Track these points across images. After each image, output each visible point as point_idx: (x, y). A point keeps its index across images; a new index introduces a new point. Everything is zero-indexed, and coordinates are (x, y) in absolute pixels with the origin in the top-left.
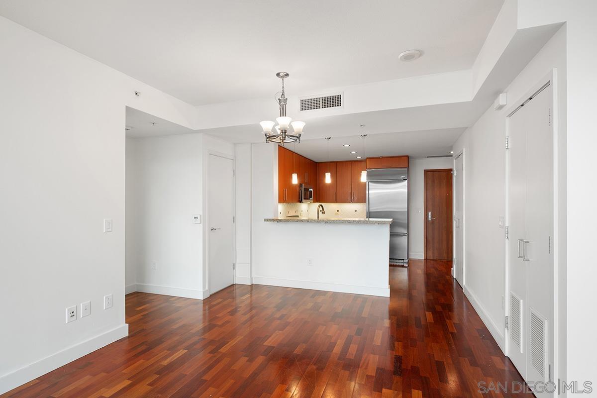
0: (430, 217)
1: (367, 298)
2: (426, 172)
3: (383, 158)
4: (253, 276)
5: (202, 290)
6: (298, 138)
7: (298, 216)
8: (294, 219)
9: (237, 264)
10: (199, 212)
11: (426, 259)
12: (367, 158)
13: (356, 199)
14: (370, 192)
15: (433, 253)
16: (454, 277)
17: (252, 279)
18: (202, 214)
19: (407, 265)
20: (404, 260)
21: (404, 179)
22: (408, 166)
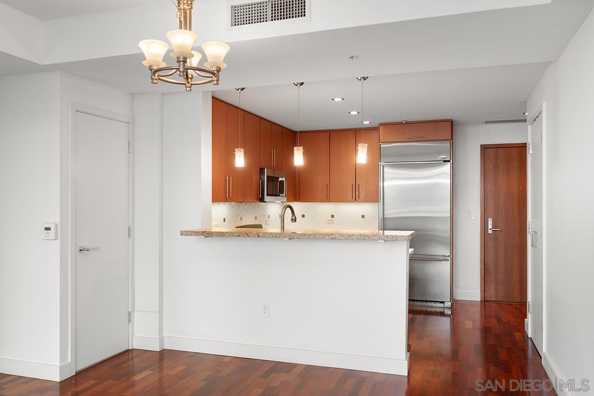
0: (490, 227)
1: (366, 378)
2: (485, 148)
3: (408, 123)
4: (165, 334)
5: (59, 364)
6: (214, 74)
7: (260, 226)
8: (253, 231)
9: (135, 313)
10: (53, 219)
11: (484, 302)
12: (382, 124)
13: (362, 195)
14: (385, 184)
15: (496, 290)
16: (529, 336)
17: (162, 340)
18: (58, 222)
19: (450, 312)
20: (443, 302)
21: (444, 161)
22: (452, 139)
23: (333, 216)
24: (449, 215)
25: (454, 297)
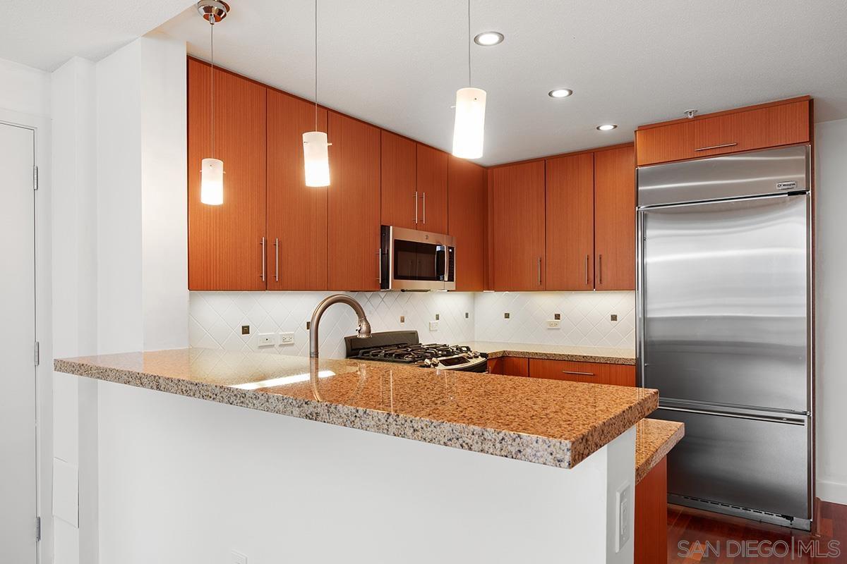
3: (698, 118)
9: (55, 521)
12: (641, 128)
13: (608, 276)
21: (790, 194)
22: (811, 140)
23: (557, 317)
24: (805, 315)
25: (817, 496)
